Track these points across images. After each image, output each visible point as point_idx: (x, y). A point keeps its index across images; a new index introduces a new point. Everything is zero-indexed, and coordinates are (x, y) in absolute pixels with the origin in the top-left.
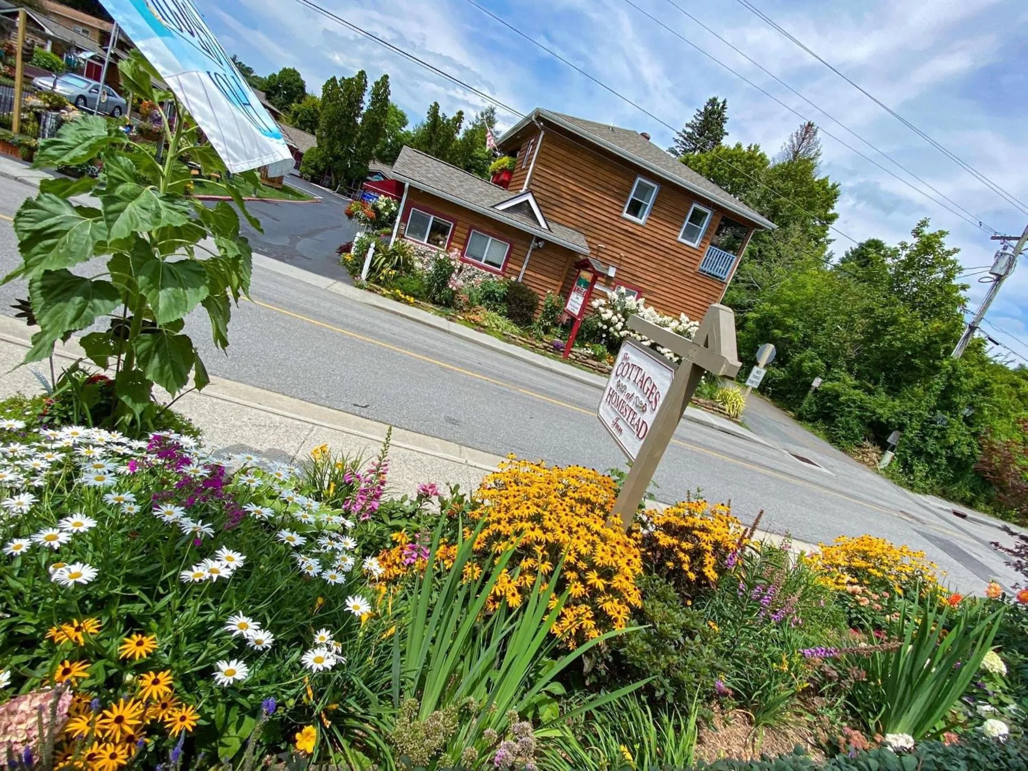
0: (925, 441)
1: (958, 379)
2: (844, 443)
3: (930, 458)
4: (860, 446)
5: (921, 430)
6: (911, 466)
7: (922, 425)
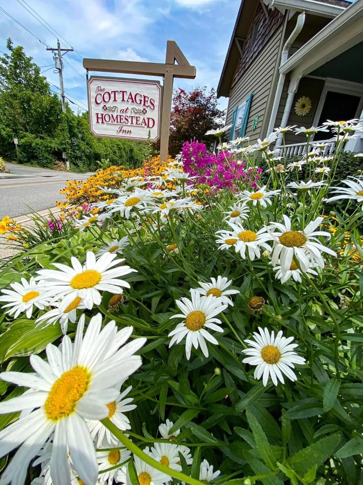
0: (75, 152)
1: (71, 122)
2: (49, 165)
3: (80, 158)
4: (56, 164)
5: (71, 148)
6: (77, 164)
7: (71, 146)
